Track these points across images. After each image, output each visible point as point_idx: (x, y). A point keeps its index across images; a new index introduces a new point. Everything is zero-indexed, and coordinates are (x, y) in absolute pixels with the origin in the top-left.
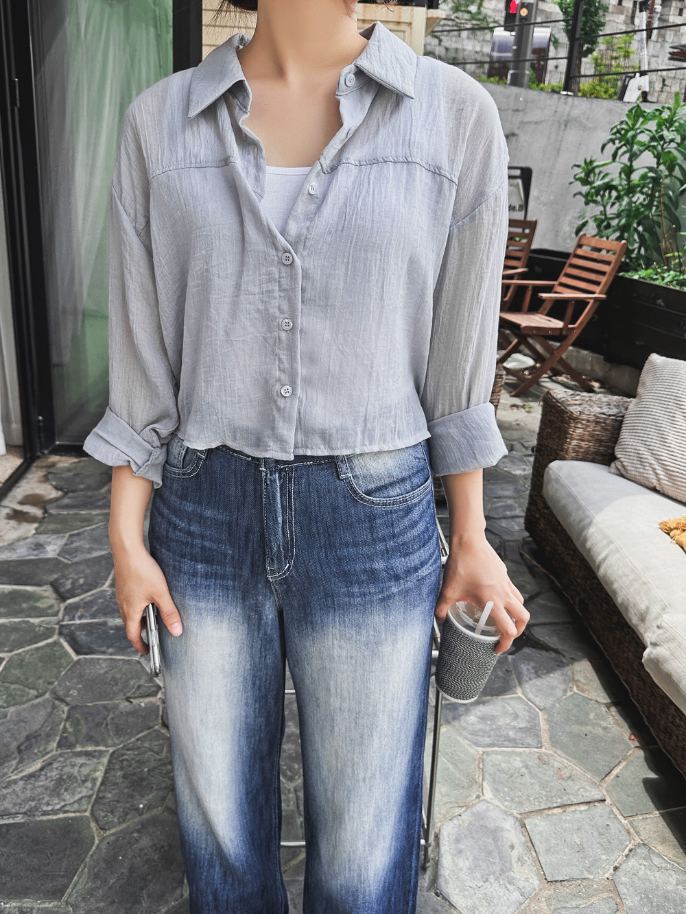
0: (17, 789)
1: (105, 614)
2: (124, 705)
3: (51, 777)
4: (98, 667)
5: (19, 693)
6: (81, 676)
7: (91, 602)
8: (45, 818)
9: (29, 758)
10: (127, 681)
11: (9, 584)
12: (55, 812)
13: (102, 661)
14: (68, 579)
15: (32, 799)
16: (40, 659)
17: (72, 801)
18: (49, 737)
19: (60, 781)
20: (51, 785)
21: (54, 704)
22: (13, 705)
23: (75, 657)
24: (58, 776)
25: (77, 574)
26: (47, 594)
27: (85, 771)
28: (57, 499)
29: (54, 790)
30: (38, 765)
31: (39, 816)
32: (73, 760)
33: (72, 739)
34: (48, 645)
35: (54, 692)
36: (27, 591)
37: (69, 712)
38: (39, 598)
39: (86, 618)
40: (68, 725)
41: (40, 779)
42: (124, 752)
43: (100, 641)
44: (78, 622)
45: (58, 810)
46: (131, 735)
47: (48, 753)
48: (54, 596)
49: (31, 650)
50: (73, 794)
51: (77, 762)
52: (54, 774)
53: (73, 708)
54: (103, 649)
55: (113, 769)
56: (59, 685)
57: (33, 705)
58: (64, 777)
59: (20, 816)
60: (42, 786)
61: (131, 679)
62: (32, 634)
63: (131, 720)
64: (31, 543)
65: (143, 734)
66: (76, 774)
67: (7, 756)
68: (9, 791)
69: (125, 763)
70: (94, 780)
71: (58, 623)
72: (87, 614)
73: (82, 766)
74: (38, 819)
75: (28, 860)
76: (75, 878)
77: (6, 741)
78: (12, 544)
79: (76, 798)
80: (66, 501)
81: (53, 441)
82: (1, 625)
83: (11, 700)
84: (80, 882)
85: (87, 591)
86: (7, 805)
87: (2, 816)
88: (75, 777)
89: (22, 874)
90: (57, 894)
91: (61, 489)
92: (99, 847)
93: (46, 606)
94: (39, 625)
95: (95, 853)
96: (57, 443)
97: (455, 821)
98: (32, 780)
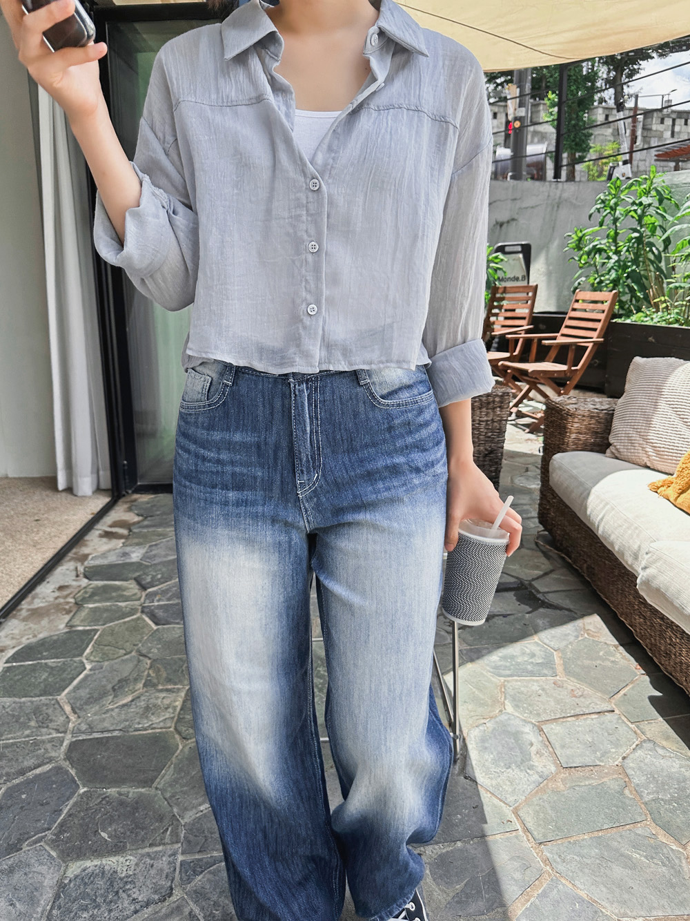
0: (114, 714)
3: (140, 705)
4: (174, 632)
5: (111, 652)
6: (159, 639)
7: (167, 590)
8: (137, 733)
9: (121, 694)
11: (102, 580)
12: (145, 729)
13: (177, 629)
14: (148, 576)
15: (127, 721)
16: (127, 629)
17: (158, 721)
18: (136, 680)
19: (147, 708)
20: (141, 711)
21: (139, 659)
22: (107, 660)
23: (155, 627)
24: (146, 705)
25: (156, 571)
26: (132, 586)
27: (167, 702)
28: (139, 522)
29: (143, 715)
30: (129, 698)
31: (132, 732)
32: (157, 694)
33: (155, 681)
34: (132, 620)
35: (139, 651)
36: (116, 585)
37: (151, 664)
38: (126, 589)
39: (163, 601)
40: (151, 672)
41: (132, 707)
43: (174, 615)
44: (156, 604)
45: (147, 727)
47: (136, 691)
48: (137, 587)
49: (120, 623)
50: (159, 717)
51: (160, 695)
52: (142, 704)
53: (154, 661)
56: (142, 646)
57: (122, 660)
58: (150, 706)
59: (117, 732)
60: (133, 712)
62: (120, 613)
64: (120, 552)
66: (159, 703)
67: (105, 693)
68: (108, 715)
70: (175, 707)
71: (141, 605)
72: (163, 598)
73: (164, 698)
74: (131, 734)
75: (124, 761)
76: (163, 771)
77: (102, 683)
78: (104, 554)
79: (161, 719)
80: (146, 523)
81: (136, 482)
82: (96, 608)
83: (106, 657)
84: (168, 774)
85: (164, 583)
86: (106, 725)
87: (102, 732)
88: (159, 706)
89: (120, 769)
90: (148, 782)
91: (142, 515)
92: (182, 750)
93: (131, 594)
94: (126, 607)
95: (179, 754)
96: (139, 483)
97: (481, 728)
98: (125, 708)
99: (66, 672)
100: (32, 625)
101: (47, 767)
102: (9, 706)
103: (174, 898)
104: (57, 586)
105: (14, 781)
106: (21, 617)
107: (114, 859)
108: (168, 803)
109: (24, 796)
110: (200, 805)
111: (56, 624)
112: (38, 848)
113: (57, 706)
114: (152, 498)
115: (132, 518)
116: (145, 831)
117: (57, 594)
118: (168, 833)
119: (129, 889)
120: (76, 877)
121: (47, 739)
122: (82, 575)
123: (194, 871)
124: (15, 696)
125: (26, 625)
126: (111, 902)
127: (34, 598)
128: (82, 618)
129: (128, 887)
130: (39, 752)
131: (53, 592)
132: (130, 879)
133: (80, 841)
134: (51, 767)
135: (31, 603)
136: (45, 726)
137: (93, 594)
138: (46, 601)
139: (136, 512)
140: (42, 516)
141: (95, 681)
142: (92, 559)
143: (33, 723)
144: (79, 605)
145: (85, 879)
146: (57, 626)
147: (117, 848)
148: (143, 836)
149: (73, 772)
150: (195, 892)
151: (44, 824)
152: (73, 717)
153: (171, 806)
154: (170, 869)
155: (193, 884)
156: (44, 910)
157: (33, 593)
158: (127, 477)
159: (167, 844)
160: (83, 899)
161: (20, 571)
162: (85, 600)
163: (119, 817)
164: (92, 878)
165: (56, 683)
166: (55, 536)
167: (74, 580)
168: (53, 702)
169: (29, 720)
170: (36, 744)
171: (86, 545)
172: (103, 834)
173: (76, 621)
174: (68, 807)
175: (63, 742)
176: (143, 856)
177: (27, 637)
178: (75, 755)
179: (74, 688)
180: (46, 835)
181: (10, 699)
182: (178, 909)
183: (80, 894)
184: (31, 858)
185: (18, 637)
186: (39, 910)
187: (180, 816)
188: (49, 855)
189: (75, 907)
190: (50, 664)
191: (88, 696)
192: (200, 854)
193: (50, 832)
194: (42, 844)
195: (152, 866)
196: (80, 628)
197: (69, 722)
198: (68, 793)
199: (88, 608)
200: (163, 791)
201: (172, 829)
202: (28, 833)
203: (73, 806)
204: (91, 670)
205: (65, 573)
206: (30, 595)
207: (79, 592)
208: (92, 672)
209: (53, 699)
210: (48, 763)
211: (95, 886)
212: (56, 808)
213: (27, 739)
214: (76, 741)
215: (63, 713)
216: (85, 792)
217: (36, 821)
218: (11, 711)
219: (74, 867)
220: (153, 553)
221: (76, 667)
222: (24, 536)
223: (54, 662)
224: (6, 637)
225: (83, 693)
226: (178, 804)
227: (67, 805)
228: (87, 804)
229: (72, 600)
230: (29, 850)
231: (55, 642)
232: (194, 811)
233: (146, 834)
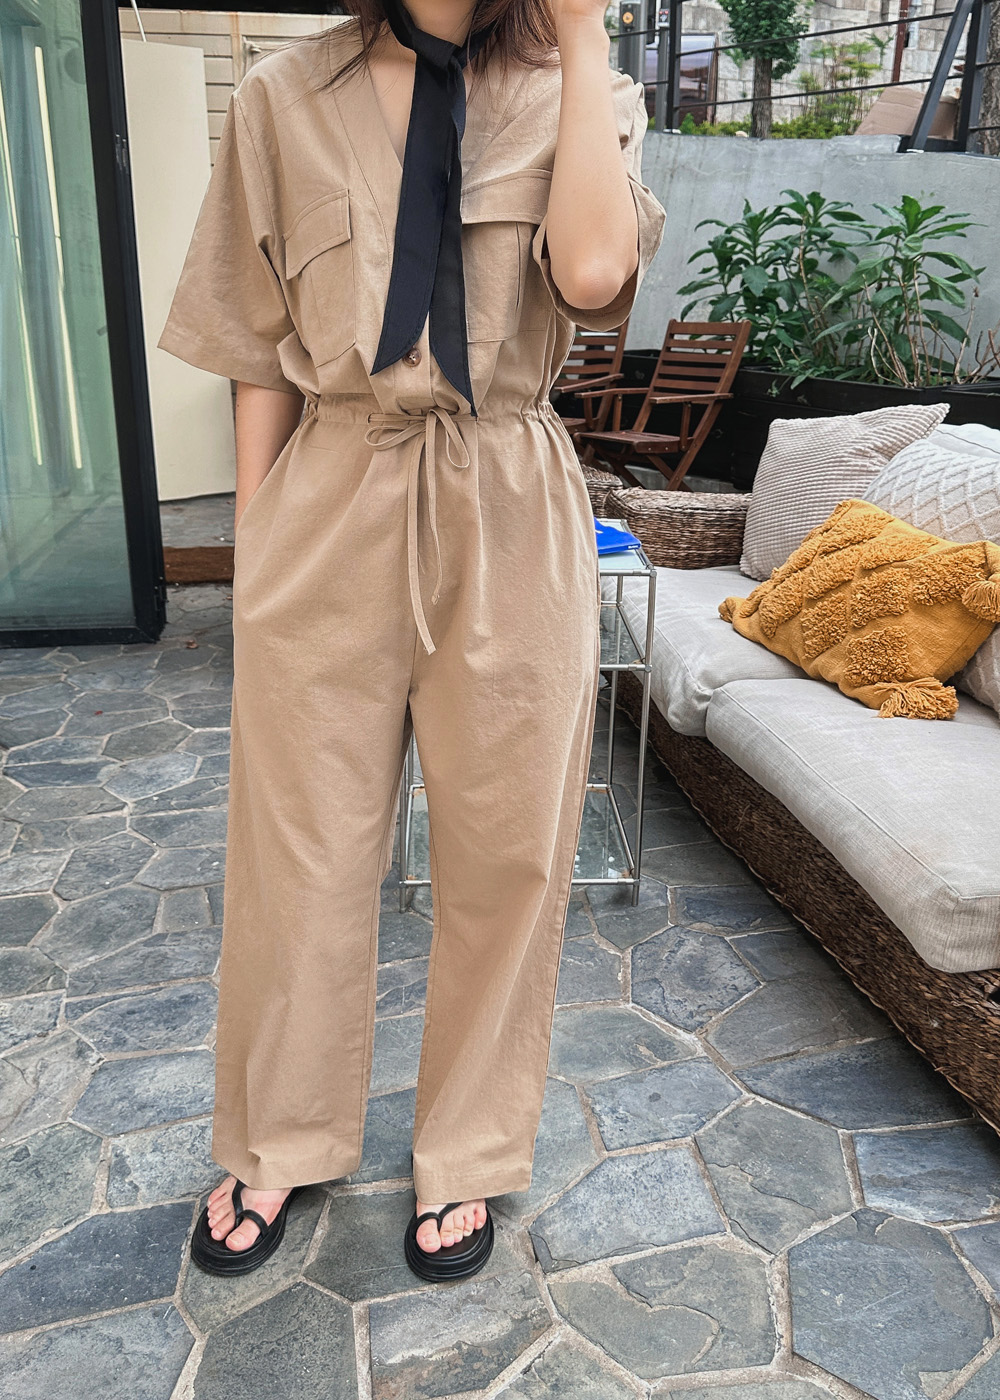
1: (58, 757)
2: (86, 819)
3: (7, 871)
4: (53, 794)
6: (33, 803)
7: (39, 748)
10: (89, 802)
13: (57, 790)
17: (32, 885)
19: (18, 873)
20: (8, 876)
23: (26, 790)
24: (16, 870)
27: (44, 865)
29: (11, 879)
32: (31, 858)
33: (28, 845)
35: (4, 816)
37: (22, 828)
39: (35, 760)
42: (87, 850)
43: (55, 776)
44: (25, 764)
45: (17, 891)
46: (95, 839)
50: (33, 880)
51: (35, 859)
52: (9, 868)
53: (26, 825)
54: (59, 782)
55: (76, 863)
56: (9, 810)
58: (22, 870)
61: (94, 800)
63: (94, 828)
65: (108, 837)
66: (34, 867)
69: (90, 857)
70: (55, 870)
72: (37, 758)
73: (40, 861)
76: (41, 931)
79: (36, 882)
84: (45, 935)
85: (34, 740)
90: (23, 941)
92: (63, 912)
95: (60, 915)
103: (58, 1032)
108: (48, 957)
110: (89, 956)
116: (20, 982)
118: (50, 982)
123: (82, 1010)
148: (19, 986)
150: (84, 1025)
153: (52, 960)
154: (53, 1009)
155: (80, 1019)
159: (49, 990)
176: (19, 1002)
182: (64, 1039)
187: (63, 967)
192: (89, 995)
195: (32, 1009)
200: (42, 948)
201: (54, 978)
226: (60, 958)
232: (82, 962)
233: (22, 984)
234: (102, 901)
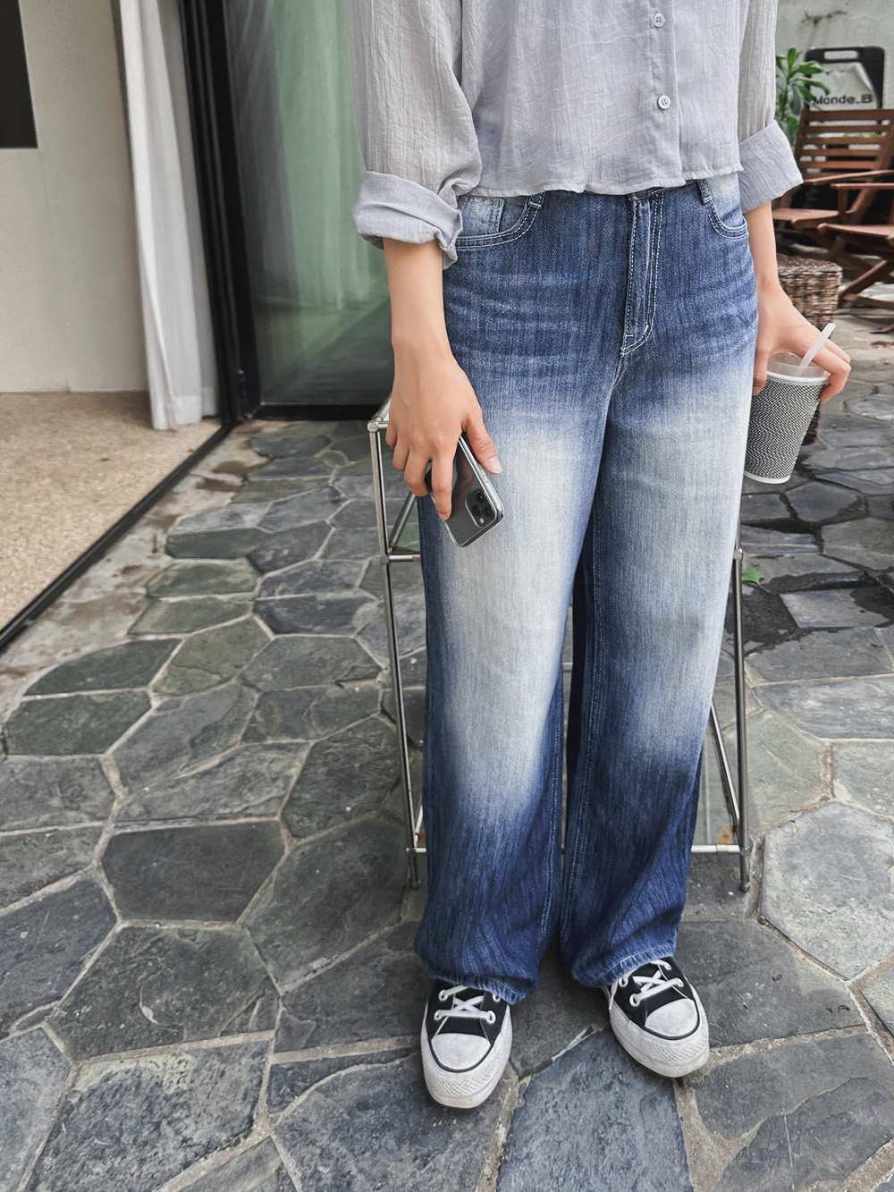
0: (187, 789)
1: (314, 588)
2: (333, 691)
3: (232, 774)
4: (302, 646)
5: (198, 678)
6: (278, 658)
7: (296, 574)
8: (220, 823)
9: (205, 752)
10: (339, 662)
11: (194, 558)
13: (307, 641)
14: (268, 551)
15: (208, 800)
16: (229, 640)
17: (257, 802)
18: (232, 728)
19: (243, 779)
20: (232, 783)
21: (241, 691)
22: (190, 692)
23: (272, 637)
24: (241, 773)
25: (282, 544)
26: (242, 568)
27: (276, 767)
28: (260, 466)
29: (234, 790)
30: (216, 761)
31: (213, 821)
32: (262, 754)
33: (263, 730)
34: (238, 624)
35: (243, 677)
36: (216, 565)
37: (260, 699)
38: (232, 572)
39: (289, 592)
40: (257, 714)
41: (218, 776)
42: (330, 744)
43: (306, 617)
44: (278, 597)
45: (239, 813)
46: (341, 725)
47: (230, 747)
48: (251, 569)
49: (218, 629)
50: (260, 795)
51: (267, 756)
52: (237, 770)
53: (266, 694)
54: (310, 627)
55: (314, 765)
56: (249, 669)
57: (216, 692)
58: (249, 775)
59: (189, 820)
60: (219, 785)
61: (344, 659)
62: (219, 613)
63: (341, 707)
64: (225, 513)
65: (356, 723)
66: (264, 770)
67: (177, 750)
68: (176, 790)
69: (330, 757)
70: (288, 779)
71: (253, 600)
72: (291, 589)
73: (272, 761)
74: (212, 824)
75: (195, 873)
76: (257, 895)
77: (177, 733)
78: (202, 515)
79: (263, 799)
80: (272, 467)
81: (258, 401)
82: (180, 603)
83: (187, 687)
84: (263, 900)
85: (293, 563)
86: (174, 807)
87: (165, 820)
88: (263, 774)
89: (187, 889)
90: (231, 914)
91: (266, 456)
92: (289, 859)
93: (238, 580)
94: (229, 602)
95: (284, 866)
96: (263, 404)
97: (787, 829)
98: (207, 778)
99: (120, 713)
100: (75, 632)
101: (68, 882)
102: (22, 770)
103: (253, 1139)
104: (122, 566)
105: (12, 906)
106: (60, 618)
107: (159, 1060)
108: (260, 953)
109: (23, 935)
110: (313, 959)
111: (112, 630)
112: (35, 1035)
113: (97, 772)
114: (285, 427)
115: (251, 458)
116: (216, 1007)
117: (120, 579)
118: (255, 1011)
119: (179, 1120)
120: (92, 1092)
121: (75, 830)
122: (162, 550)
123: (292, 1087)
124: (33, 752)
125: (66, 630)
126: (146, 1143)
127: (83, 586)
128: (155, 621)
129: (176, 1115)
130: (61, 853)
131: (115, 576)
132: (181, 1100)
133: (106, 1023)
134: (74, 881)
135: (77, 594)
136: (75, 806)
137: (177, 581)
138: (103, 592)
139: (258, 449)
140: (112, 453)
141: (165, 728)
142: (181, 524)
143: (56, 802)
144: (152, 598)
145: (107, 1096)
146: (113, 634)
147: (168, 1036)
148: (212, 1017)
149: (109, 892)
150: (291, 1127)
151: (50, 987)
152: (120, 793)
153: (265, 960)
154: (251, 1081)
155: (287, 1112)
156: (30, 1157)
157: (84, 577)
158: (245, 394)
159: (251, 1031)
160: (99, 1135)
161: (67, 542)
162: (163, 590)
163: (176, 977)
164: (118, 1096)
165: (100, 733)
166: (129, 485)
167: (149, 557)
168: (92, 765)
169: (51, 795)
170: (56, 838)
171: (174, 501)
172: (147, 1012)
173: (145, 626)
174: (95, 957)
175: (99, 836)
176: (209, 1053)
177: (63, 651)
178: (118, 861)
179: (129, 740)
180: (51, 1009)
181: (24, 758)
182: (259, 1161)
183: (95, 1126)
184: (21, 1052)
185: (51, 651)
186: (22, 1155)
187: (277, 979)
188: (53, 1049)
189: (83, 1152)
190: (95, 698)
191: (151, 755)
192: (305, 1051)
193: (58, 1003)
194: (43, 1025)
195: (222, 1074)
196: (150, 638)
197: (113, 801)
198: (97, 931)
199: (167, 603)
200: (254, 930)
201: (262, 1004)
202: (22, 1004)
203: (103, 955)
204: (159, 709)
205: (138, 546)
206: (78, 582)
207: (156, 575)
208: (161, 713)
209: (92, 760)
210: (71, 873)
211: (122, 1112)
212: (75, 958)
213: (43, 830)
214: (121, 834)
215: (105, 784)
216: (124, 930)
217: (40, 981)
218: (24, 779)
219: (91, 1072)
220: (280, 514)
221: (136, 705)
222: (82, 486)
223: (102, 695)
224: (31, 650)
225: (143, 750)
226: (276, 958)
227: (92, 954)
228: (126, 953)
229: (142, 591)
230: (19, 1038)
231: (109, 660)
232: (302, 970)
233: (217, 1012)
234: (340, 844)
